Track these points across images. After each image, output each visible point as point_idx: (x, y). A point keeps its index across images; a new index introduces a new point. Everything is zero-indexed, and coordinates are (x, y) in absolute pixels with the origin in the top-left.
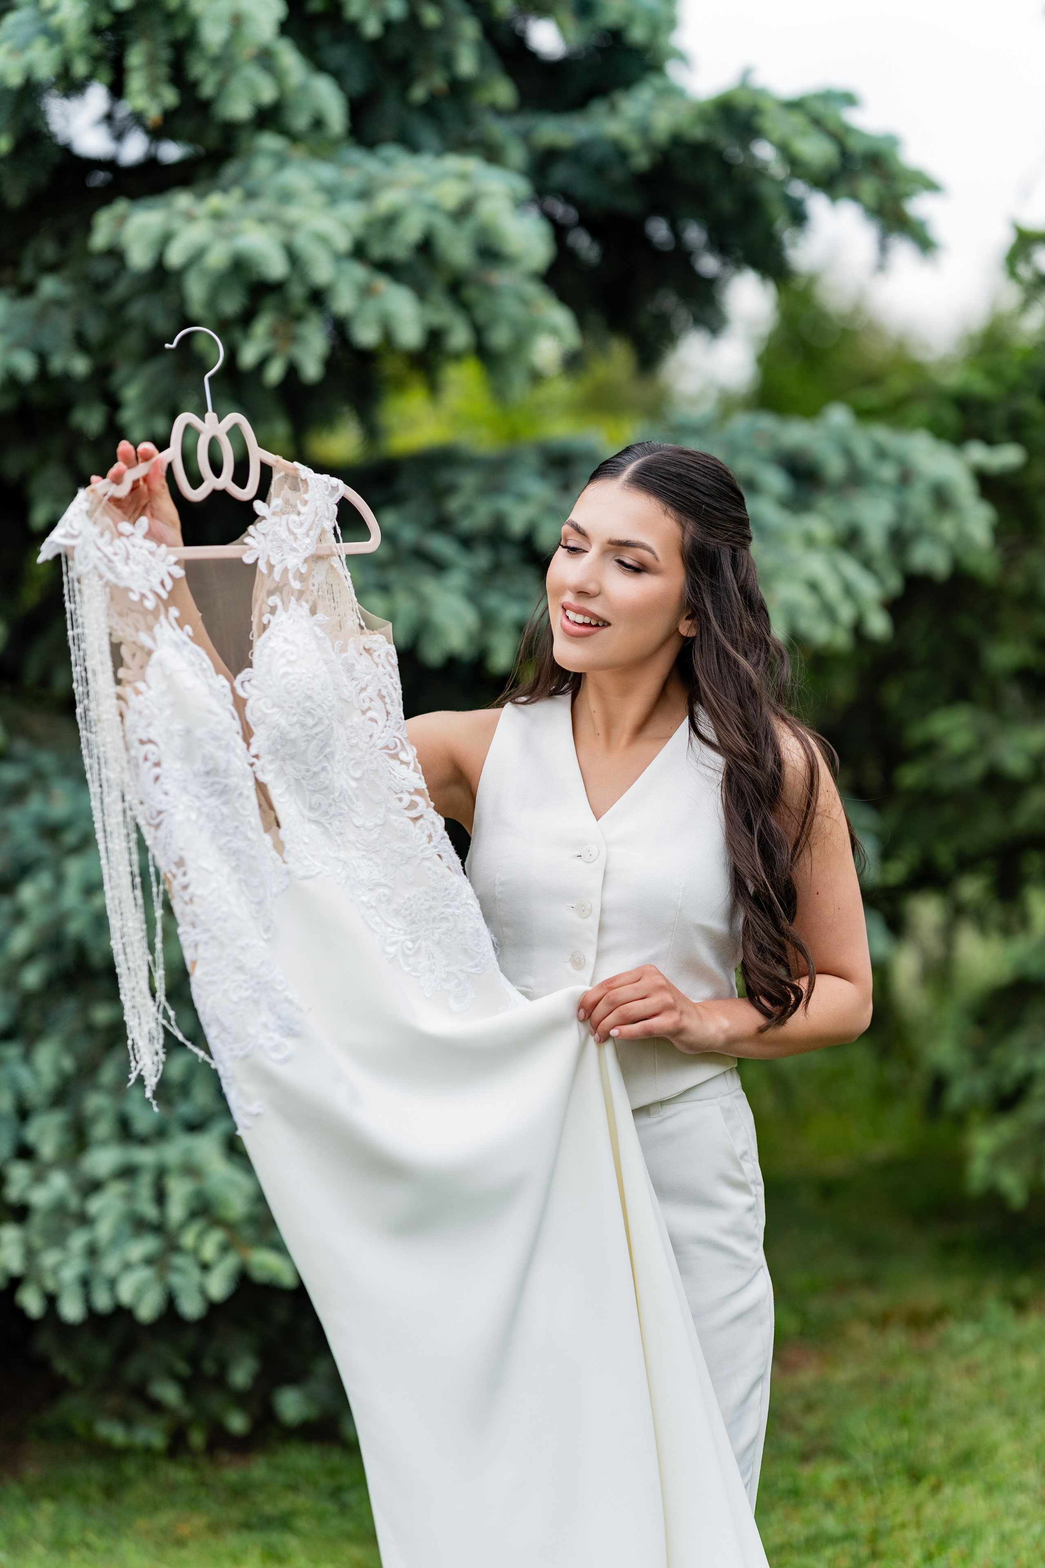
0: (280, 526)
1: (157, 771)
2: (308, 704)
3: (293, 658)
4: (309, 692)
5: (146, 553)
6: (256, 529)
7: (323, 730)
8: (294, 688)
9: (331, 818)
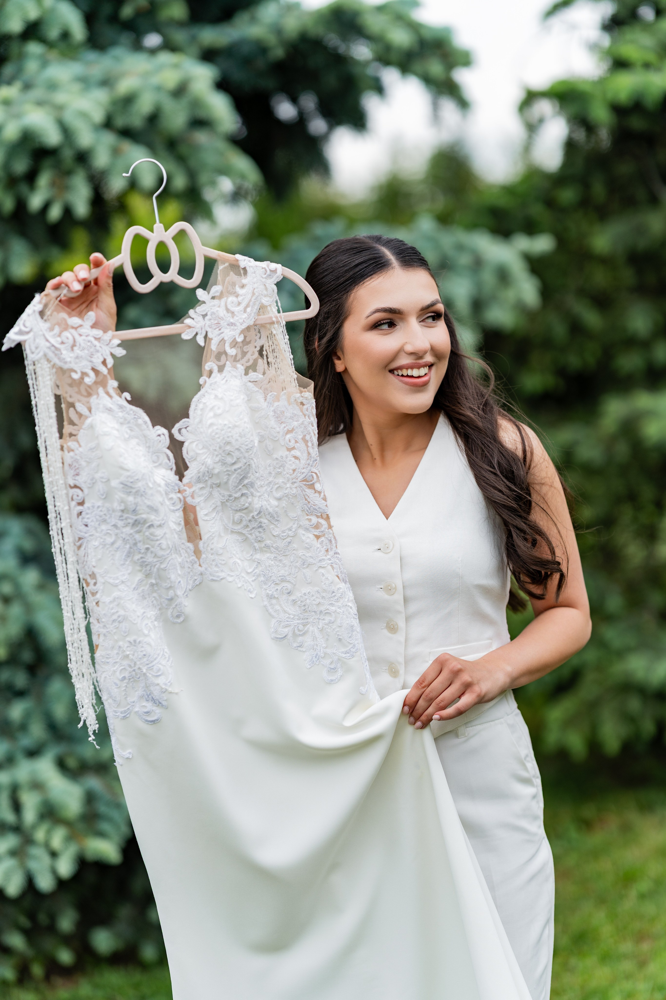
0: (219, 307)
1: (80, 508)
2: (228, 448)
3: (219, 412)
4: (228, 440)
5: (92, 339)
6: (196, 312)
7: (241, 467)
8: (217, 436)
9: (251, 530)
